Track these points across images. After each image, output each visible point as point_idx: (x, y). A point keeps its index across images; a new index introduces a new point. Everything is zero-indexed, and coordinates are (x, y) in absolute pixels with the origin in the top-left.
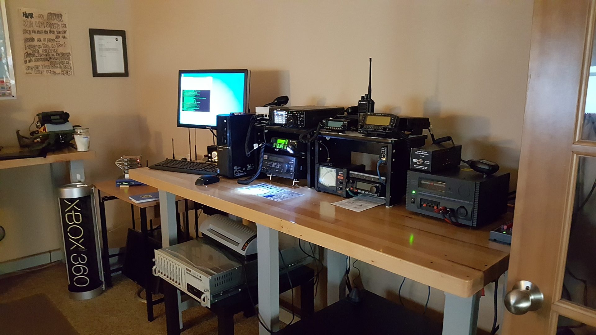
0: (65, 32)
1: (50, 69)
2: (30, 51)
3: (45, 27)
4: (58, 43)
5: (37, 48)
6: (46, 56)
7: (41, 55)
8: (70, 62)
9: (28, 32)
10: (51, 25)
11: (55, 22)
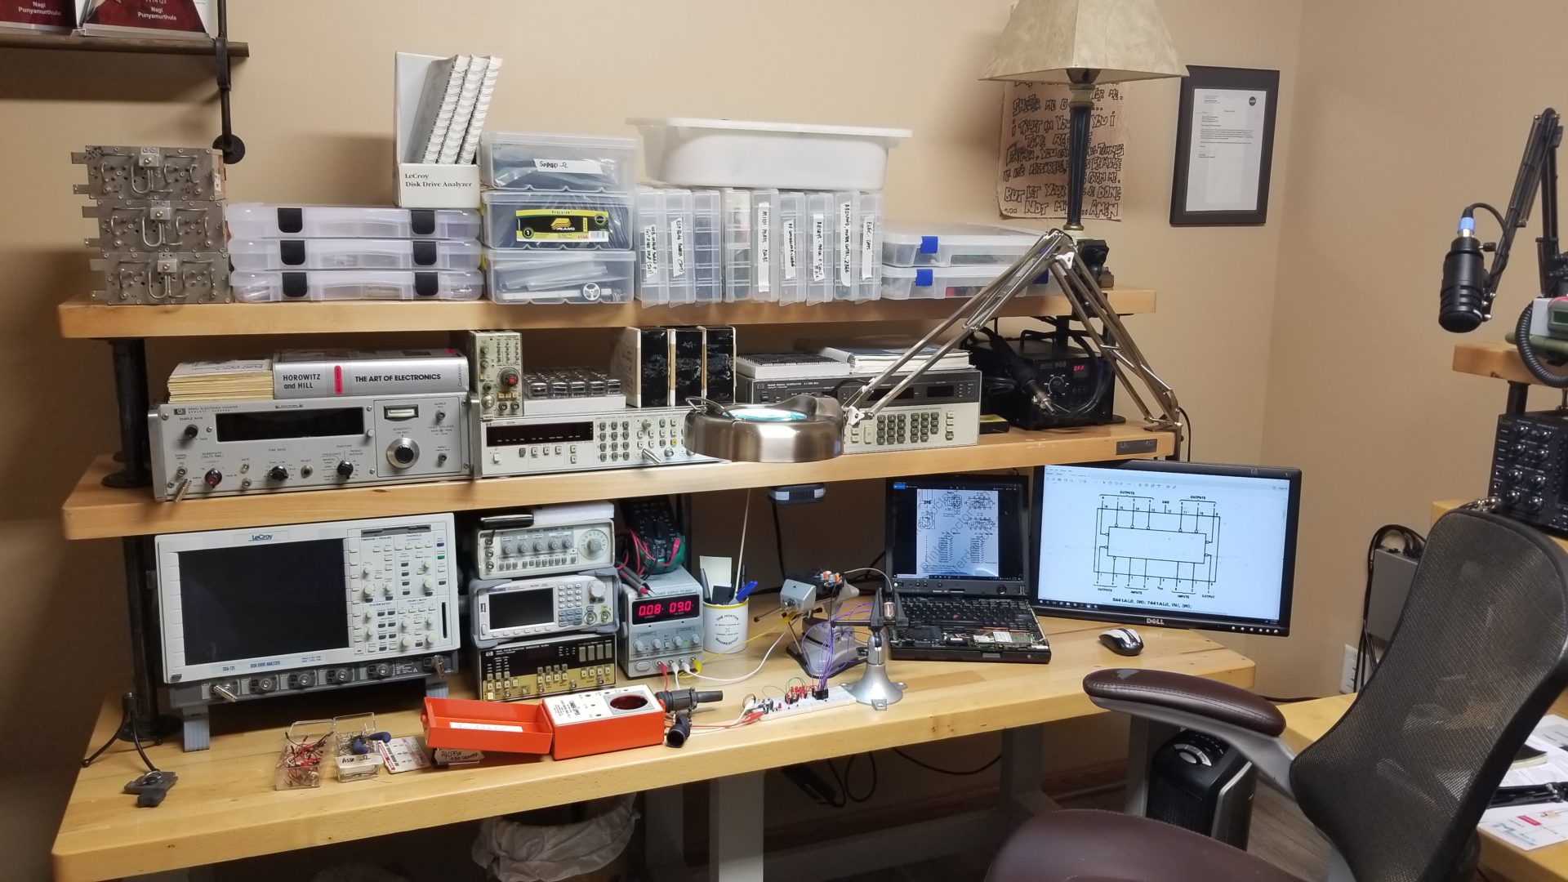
2: (1023, 142)
4: (1096, 113)
5: (1042, 132)
6: (1062, 156)
7: (1048, 152)
8: (1121, 175)
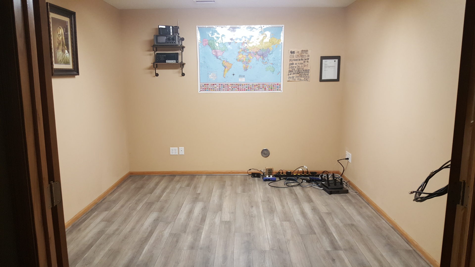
0: (308, 59)
1: (299, 78)
2: (291, 70)
3: (299, 57)
4: (304, 65)
5: (294, 68)
6: (298, 71)
7: (296, 71)
8: (309, 74)
9: (292, 60)
10: (302, 56)
11: (305, 54)
